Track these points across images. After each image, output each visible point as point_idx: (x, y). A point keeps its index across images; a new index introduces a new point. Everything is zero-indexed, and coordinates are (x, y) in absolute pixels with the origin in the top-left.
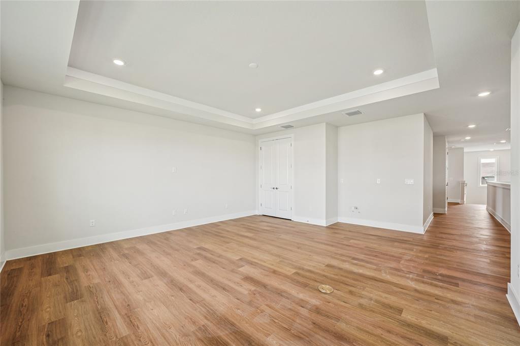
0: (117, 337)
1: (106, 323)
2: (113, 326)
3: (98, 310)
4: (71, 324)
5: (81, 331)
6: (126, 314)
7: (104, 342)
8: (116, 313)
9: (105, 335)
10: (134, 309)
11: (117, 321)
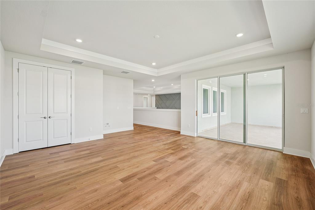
0: (250, 184)
1: (249, 192)
2: (247, 189)
3: (247, 203)
4: (267, 208)
5: (263, 200)
6: (237, 188)
7: (256, 187)
8: (240, 193)
9: (254, 188)
10: (231, 187)
11: (244, 189)
